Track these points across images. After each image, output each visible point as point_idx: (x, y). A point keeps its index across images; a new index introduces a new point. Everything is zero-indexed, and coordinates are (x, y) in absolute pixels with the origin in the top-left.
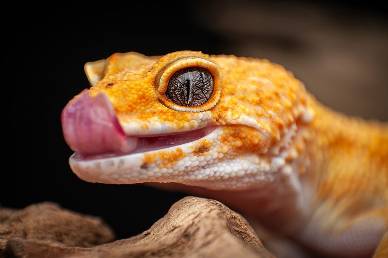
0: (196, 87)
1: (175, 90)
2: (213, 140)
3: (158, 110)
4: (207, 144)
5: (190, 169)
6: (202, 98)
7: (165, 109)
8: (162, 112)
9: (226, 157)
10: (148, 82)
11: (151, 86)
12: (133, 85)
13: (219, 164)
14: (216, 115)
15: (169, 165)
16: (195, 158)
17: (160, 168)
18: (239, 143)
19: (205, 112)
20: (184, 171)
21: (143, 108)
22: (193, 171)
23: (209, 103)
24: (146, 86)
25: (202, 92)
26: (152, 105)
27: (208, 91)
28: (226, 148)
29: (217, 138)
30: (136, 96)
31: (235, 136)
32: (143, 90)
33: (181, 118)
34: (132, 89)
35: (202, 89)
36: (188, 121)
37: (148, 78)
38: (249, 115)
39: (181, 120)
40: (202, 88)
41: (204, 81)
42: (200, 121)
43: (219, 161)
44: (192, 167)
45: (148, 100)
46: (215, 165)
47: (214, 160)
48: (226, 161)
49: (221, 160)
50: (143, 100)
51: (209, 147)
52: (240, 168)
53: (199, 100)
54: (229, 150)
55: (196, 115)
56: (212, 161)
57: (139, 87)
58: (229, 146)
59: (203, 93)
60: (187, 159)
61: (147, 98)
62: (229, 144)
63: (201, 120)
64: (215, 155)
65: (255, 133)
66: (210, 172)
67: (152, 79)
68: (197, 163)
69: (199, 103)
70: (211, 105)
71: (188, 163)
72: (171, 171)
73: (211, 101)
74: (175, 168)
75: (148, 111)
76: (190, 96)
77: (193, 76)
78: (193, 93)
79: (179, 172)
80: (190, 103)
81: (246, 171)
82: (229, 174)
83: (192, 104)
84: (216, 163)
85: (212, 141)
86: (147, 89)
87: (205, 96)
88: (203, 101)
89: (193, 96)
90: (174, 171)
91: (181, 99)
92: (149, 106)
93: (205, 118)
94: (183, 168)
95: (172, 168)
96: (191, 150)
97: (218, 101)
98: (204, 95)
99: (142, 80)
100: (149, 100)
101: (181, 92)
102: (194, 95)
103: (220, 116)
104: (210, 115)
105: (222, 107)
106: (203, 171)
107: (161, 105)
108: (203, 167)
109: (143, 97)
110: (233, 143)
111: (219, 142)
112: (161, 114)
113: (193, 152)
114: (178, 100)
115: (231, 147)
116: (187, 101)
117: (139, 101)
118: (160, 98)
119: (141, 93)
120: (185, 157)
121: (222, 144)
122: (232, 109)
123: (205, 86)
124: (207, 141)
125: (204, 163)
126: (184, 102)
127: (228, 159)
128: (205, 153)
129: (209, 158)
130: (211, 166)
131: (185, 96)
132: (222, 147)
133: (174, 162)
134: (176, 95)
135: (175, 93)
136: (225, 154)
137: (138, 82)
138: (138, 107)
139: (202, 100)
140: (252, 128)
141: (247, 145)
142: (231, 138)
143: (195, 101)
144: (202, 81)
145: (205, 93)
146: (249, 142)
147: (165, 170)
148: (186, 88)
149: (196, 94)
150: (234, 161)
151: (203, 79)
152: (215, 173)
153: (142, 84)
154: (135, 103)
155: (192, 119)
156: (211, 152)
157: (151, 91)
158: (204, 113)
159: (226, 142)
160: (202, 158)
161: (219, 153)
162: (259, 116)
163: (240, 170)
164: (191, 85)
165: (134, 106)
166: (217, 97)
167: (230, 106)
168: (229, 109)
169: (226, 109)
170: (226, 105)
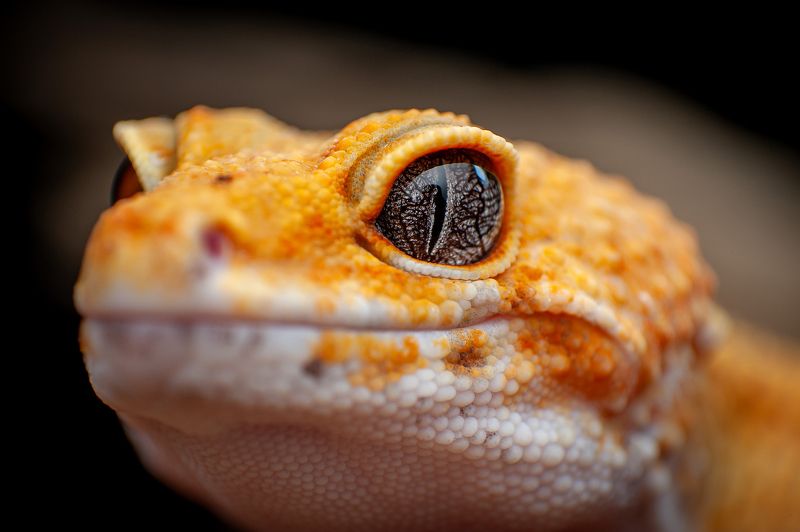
0: (463, 209)
1: (404, 209)
2: (497, 338)
3: (357, 264)
4: (482, 346)
5: (428, 405)
7: (374, 262)
8: (367, 269)
9: (523, 397)
10: (330, 183)
11: (338, 195)
12: (287, 187)
13: (504, 412)
14: (511, 291)
15: (379, 382)
16: (448, 377)
17: (354, 385)
18: (560, 362)
19: (480, 282)
20: (412, 409)
21: (319, 253)
22: (435, 417)
23: (491, 260)
24: (324, 192)
25: (476, 227)
26: (341, 249)
27: (491, 228)
28: (527, 369)
29: (506, 336)
30: (298, 217)
31: (557, 340)
32: (316, 201)
33: (419, 291)
34: (287, 195)
35: (477, 217)
36: (438, 301)
37: (328, 170)
38: (595, 295)
40: (477, 216)
41: (485, 195)
43: (505, 404)
44: (437, 403)
45: (328, 232)
46: (493, 413)
47: (494, 394)
48: (521, 407)
49: (509, 399)
50: (319, 231)
51: (486, 355)
52: (554, 436)
53: (463, 248)
54: (535, 376)
55: (458, 286)
56: (487, 398)
57: (305, 193)
58: (535, 364)
59: (478, 230)
60: (426, 374)
61: (326, 226)
62: (536, 358)
63: (471, 301)
64: (499, 383)
65: (607, 345)
66: (479, 429)
67: (339, 176)
68: (449, 393)
69: (461, 257)
70: (497, 265)
71: (429, 389)
72: (379, 400)
73: (497, 257)
74: (394, 393)
75: (331, 262)
76: (442, 233)
77: (458, 177)
78: (453, 225)
79: (401, 409)
80: (438, 253)
81: (567, 449)
82: (525, 447)
83: (441, 259)
84: (496, 408)
85: (493, 341)
86: (326, 201)
87: (482, 242)
88: (472, 255)
89: (451, 234)
90: (389, 401)
91: (415, 237)
92: (333, 249)
93: (484, 298)
94: (410, 400)
95: (384, 391)
96: (441, 352)
97: (514, 259)
98: (480, 237)
100: (334, 233)
102: (454, 232)
103: (521, 293)
104: (496, 290)
105: (525, 269)
106: (459, 422)
107: (363, 251)
108: (463, 411)
109: (315, 222)
110: (546, 359)
111: (511, 348)
112: (367, 275)
113: (443, 359)
114: (407, 239)
115: (539, 369)
116: (430, 250)
117: (307, 231)
118: (363, 232)
119: (310, 210)
120: (422, 367)
121: (519, 356)
122: (552, 277)
123: (487, 212)
124: (482, 338)
125: (468, 399)
126: (423, 247)
127: (525, 402)
128: (476, 370)
129: (482, 386)
130: (484, 411)
131: (426, 232)
132: (517, 364)
133: (394, 377)
134: (404, 226)
135: (401, 219)
136: (524, 384)
137: (301, 180)
138: (306, 248)
139: (471, 250)
140: (600, 331)
141: (580, 373)
142: (542, 344)
143: (450, 251)
144: (480, 194)
145: (482, 232)
146: (587, 364)
147: (363, 394)
148: (433, 208)
149: (459, 231)
150: (540, 413)
151: (483, 190)
152: (490, 435)
153: (314, 186)
154: (298, 236)
155: (449, 298)
156: (489, 369)
157: (336, 206)
159: (529, 352)
160: (465, 382)
161: (509, 378)
162: (620, 304)
163: (550, 443)
164: (450, 202)
165: (295, 244)
166: (511, 247)
167: (545, 268)
168: (544, 277)
169: (535, 276)
170: (533, 264)
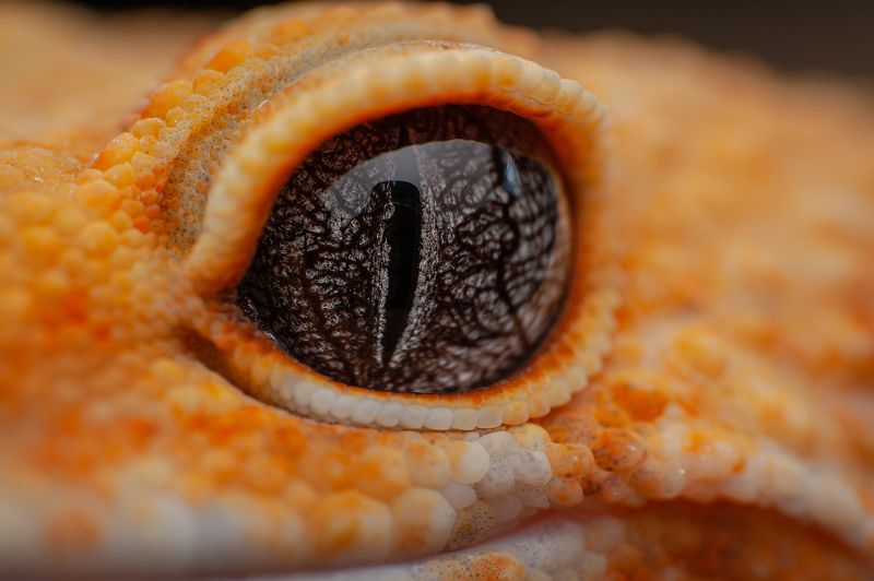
1: (311, 259)
3: (177, 411)
6: (494, 335)
7: (225, 398)
8: (199, 420)
10: (116, 206)
11: (134, 235)
14: (580, 455)
21: (67, 391)
23: (535, 375)
24: (97, 230)
25: (500, 288)
26: (137, 373)
32: (73, 256)
33: (337, 471)
35: (499, 266)
36: (389, 494)
37: (115, 172)
39: (341, 486)
40: (500, 263)
41: (518, 211)
42: (471, 497)
45: (102, 333)
53: (471, 344)
55: (441, 451)
57: (44, 236)
59: (504, 297)
61: (97, 317)
63: (476, 487)
67: (143, 185)
69: (469, 366)
70: (549, 386)
73: (554, 365)
75: (102, 411)
76: (415, 314)
78: (439, 291)
80: (407, 360)
83: (416, 375)
86: (102, 253)
87: (518, 323)
88: (496, 356)
89: (437, 312)
91: (344, 326)
92: (113, 375)
93: (508, 478)
97: (598, 365)
98: (513, 310)
99: (72, 189)
101: (352, 283)
102: (442, 308)
103: (607, 458)
104: (540, 455)
107: (199, 371)
109: (70, 309)
112: (200, 438)
114: (327, 333)
116: (390, 345)
117: (38, 336)
119: (56, 280)
122: (693, 409)
123: (524, 250)
126: (366, 352)
131: (371, 313)
134: (315, 300)
135: (307, 283)
137: (38, 200)
139: (492, 346)
143: (438, 354)
144: (506, 207)
145: (517, 299)
148: (385, 252)
151: (513, 199)
153: (71, 216)
155: (416, 484)
158: (500, 437)
164: (429, 237)
166: (592, 335)
167: (674, 387)
168: (673, 410)
169: (647, 409)
170: (644, 378)
